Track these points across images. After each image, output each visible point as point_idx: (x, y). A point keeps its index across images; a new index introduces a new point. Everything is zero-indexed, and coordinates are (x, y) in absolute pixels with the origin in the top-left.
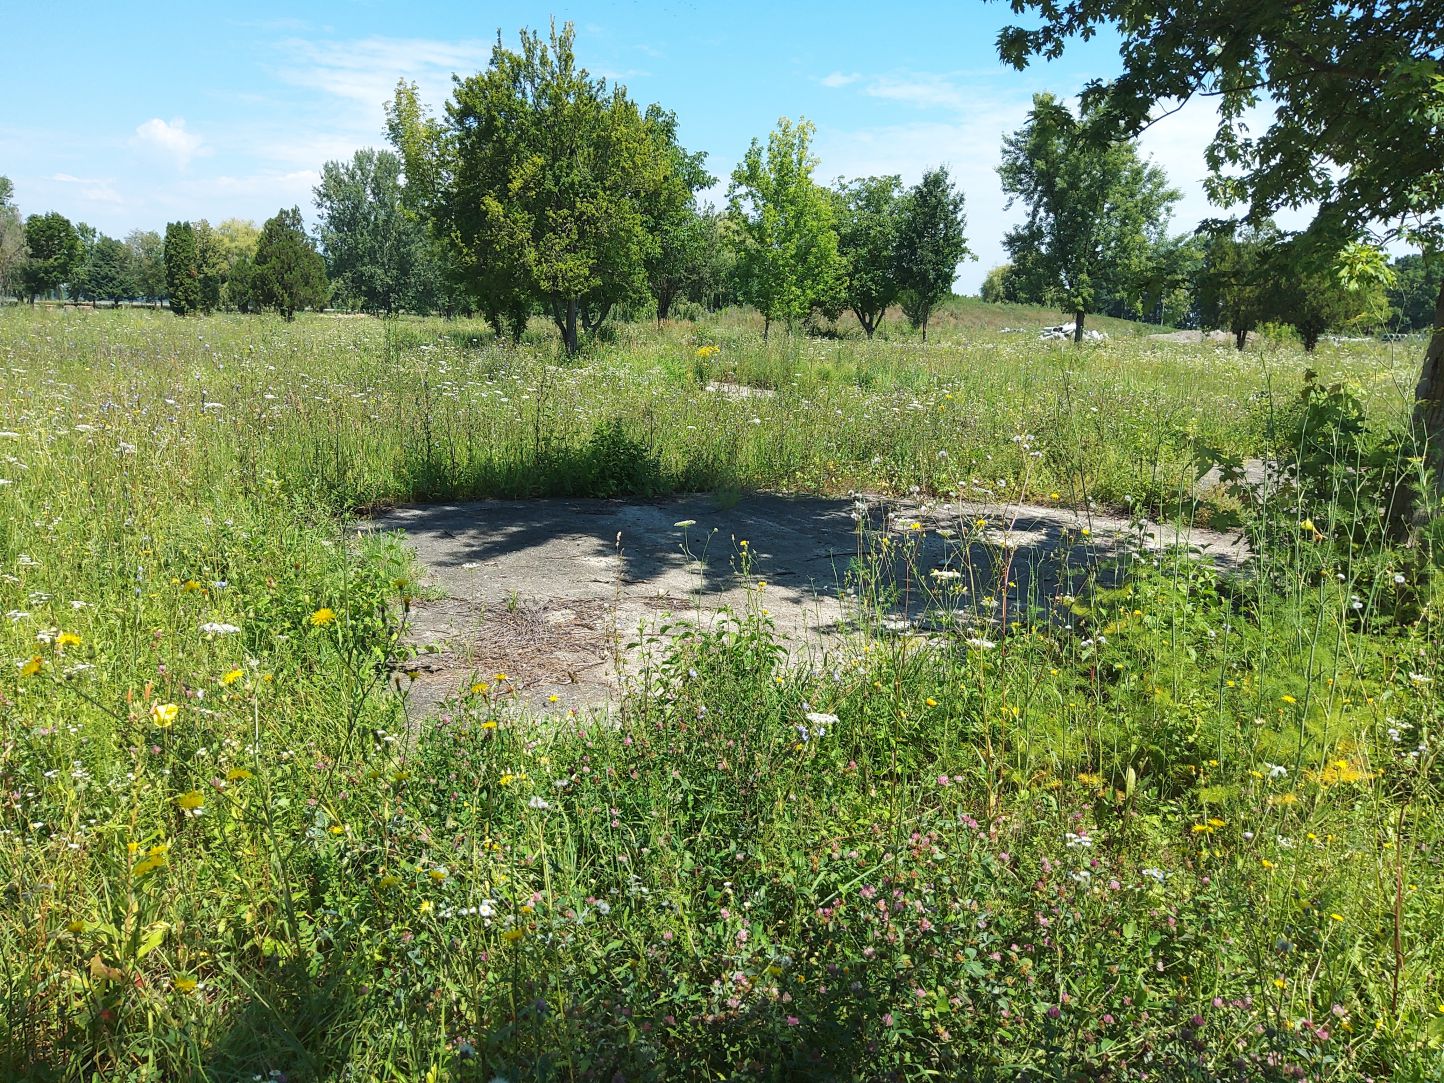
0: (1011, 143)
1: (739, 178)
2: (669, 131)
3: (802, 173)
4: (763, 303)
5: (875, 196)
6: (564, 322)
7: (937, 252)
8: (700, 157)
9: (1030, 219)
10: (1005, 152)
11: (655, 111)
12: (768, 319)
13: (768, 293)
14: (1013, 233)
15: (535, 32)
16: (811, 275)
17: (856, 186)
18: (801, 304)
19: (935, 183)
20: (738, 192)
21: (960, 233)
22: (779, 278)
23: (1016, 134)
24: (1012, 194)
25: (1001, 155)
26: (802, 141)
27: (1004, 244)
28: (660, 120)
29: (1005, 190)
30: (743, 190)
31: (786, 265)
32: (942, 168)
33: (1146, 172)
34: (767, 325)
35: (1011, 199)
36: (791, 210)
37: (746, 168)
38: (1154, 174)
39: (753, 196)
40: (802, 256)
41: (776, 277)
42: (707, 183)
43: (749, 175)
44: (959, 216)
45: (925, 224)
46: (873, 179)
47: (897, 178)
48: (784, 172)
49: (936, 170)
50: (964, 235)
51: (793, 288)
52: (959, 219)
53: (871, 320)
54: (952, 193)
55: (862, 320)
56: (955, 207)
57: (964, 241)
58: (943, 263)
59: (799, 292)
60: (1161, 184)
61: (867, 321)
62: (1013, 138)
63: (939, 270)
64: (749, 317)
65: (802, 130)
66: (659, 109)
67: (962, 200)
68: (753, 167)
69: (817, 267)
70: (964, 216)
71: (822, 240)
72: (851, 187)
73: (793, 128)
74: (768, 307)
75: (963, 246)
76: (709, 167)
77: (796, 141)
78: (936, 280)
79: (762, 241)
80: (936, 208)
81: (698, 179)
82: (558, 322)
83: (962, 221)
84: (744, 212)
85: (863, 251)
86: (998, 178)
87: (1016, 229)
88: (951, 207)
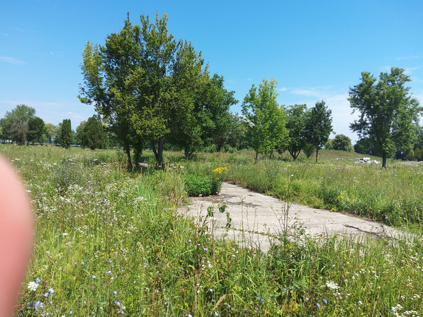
0: (353, 90)
1: (247, 100)
2: (221, 83)
3: (272, 98)
4: (256, 146)
5: (297, 111)
6: (157, 152)
7: (322, 130)
8: (232, 93)
9: (360, 118)
10: (350, 93)
11: (216, 76)
12: (257, 152)
13: (257, 143)
14: (354, 123)
15: (148, 17)
16: (275, 136)
17: (289, 108)
18: (271, 147)
19: (320, 106)
20: (246, 105)
21: (330, 124)
22: (263, 138)
23: (355, 87)
24: (354, 108)
25: (349, 94)
26: (272, 87)
27: (350, 127)
28: (217, 79)
29: (351, 107)
30: (248, 104)
31: (265, 132)
32: (322, 101)
33: (410, 100)
34: (257, 155)
35: (354, 110)
36: (267, 112)
37: (249, 96)
38: (413, 101)
39: (252, 107)
40: (271, 129)
41: (261, 136)
42: (234, 102)
43: (251, 98)
44: (330, 118)
45: (317, 120)
46: (296, 105)
47: (305, 105)
48: (265, 97)
49: (320, 102)
50: (332, 125)
51: (268, 141)
52: (330, 119)
53: (295, 154)
54: (327, 110)
55: (292, 154)
56: (328, 115)
57: (331, 127)
58: (324, 134)
59: (270, 142)
60: (417, 105)
61: (294, 154)
62: (353, 88)
63: (323, 137)
64: (250, 152)
65: (272, 83)
66: (217, 75)
67: (331, 112)
68: (253, 95)
69: (277, 133)
70: (332, 118)
71: (279, 123)
72: (287, 108)
73: (269, 83)
74: (257, 148)
75: (331, 128)
76: (235, 97)
77: (270, 87)
78: (321, 140)
79: (255, 123)
80: (321, 115)
81: (231, 101)
82: (155, 151)
83: (331, 119)
84: (248, 112)
85: (293, 130)
86: (349, 102)
87: (355, 121)
88: (326, 115)
